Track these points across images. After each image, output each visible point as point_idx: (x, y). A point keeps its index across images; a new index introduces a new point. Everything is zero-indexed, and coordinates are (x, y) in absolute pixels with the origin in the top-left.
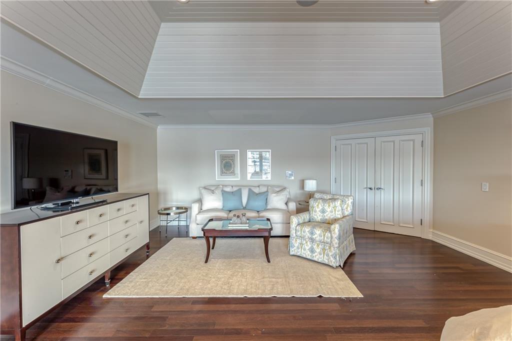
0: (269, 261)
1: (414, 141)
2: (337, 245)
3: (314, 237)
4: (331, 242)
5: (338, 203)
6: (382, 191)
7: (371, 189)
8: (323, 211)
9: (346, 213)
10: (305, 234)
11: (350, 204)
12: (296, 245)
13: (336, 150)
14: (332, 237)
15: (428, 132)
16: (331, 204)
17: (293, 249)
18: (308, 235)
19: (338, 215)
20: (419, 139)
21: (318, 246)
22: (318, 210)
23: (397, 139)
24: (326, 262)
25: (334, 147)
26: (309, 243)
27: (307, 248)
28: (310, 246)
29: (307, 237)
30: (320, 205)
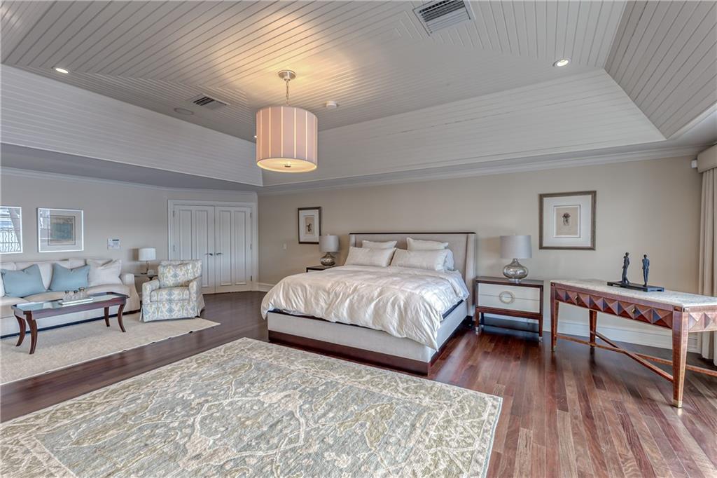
0: (123, 331)
1: (245, 212)
2: (195, 299)
3: (172, 297)
4: (190, 297)
5: (190, 267)
6: (222, 256)
7: (211, 254)
8: (175, 276)
9: (197, 275)
10: (162, 297)
11: (200, 267)
12: (151, 311)
13: (174, 215)
14: (190, 294)
15: (254, 205)
16: (183, 268)
17: (147, 316)
18: (166, 296)
19: (190, 277)
20: (248, 211)
21: (177, 304)
22: (169, 275)
23: (233, 209)
24: (185, 316)
25: (172, 213)
26: (166, 305)
27: (164, 310)
28: (168, 307)
29: (164, 299)
30: (171, 271)
